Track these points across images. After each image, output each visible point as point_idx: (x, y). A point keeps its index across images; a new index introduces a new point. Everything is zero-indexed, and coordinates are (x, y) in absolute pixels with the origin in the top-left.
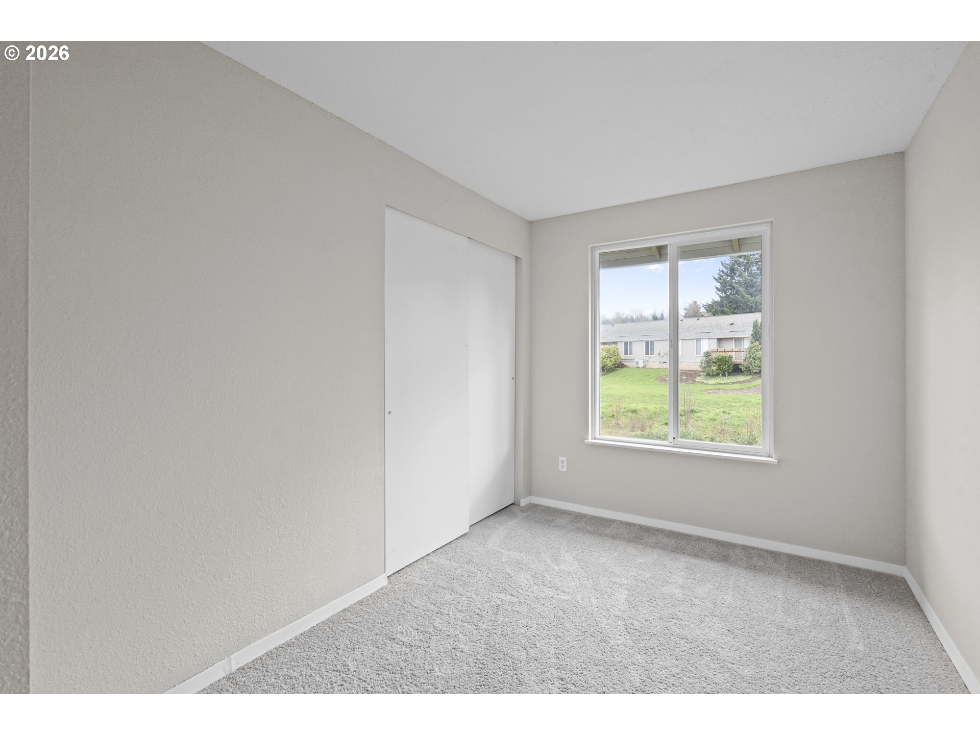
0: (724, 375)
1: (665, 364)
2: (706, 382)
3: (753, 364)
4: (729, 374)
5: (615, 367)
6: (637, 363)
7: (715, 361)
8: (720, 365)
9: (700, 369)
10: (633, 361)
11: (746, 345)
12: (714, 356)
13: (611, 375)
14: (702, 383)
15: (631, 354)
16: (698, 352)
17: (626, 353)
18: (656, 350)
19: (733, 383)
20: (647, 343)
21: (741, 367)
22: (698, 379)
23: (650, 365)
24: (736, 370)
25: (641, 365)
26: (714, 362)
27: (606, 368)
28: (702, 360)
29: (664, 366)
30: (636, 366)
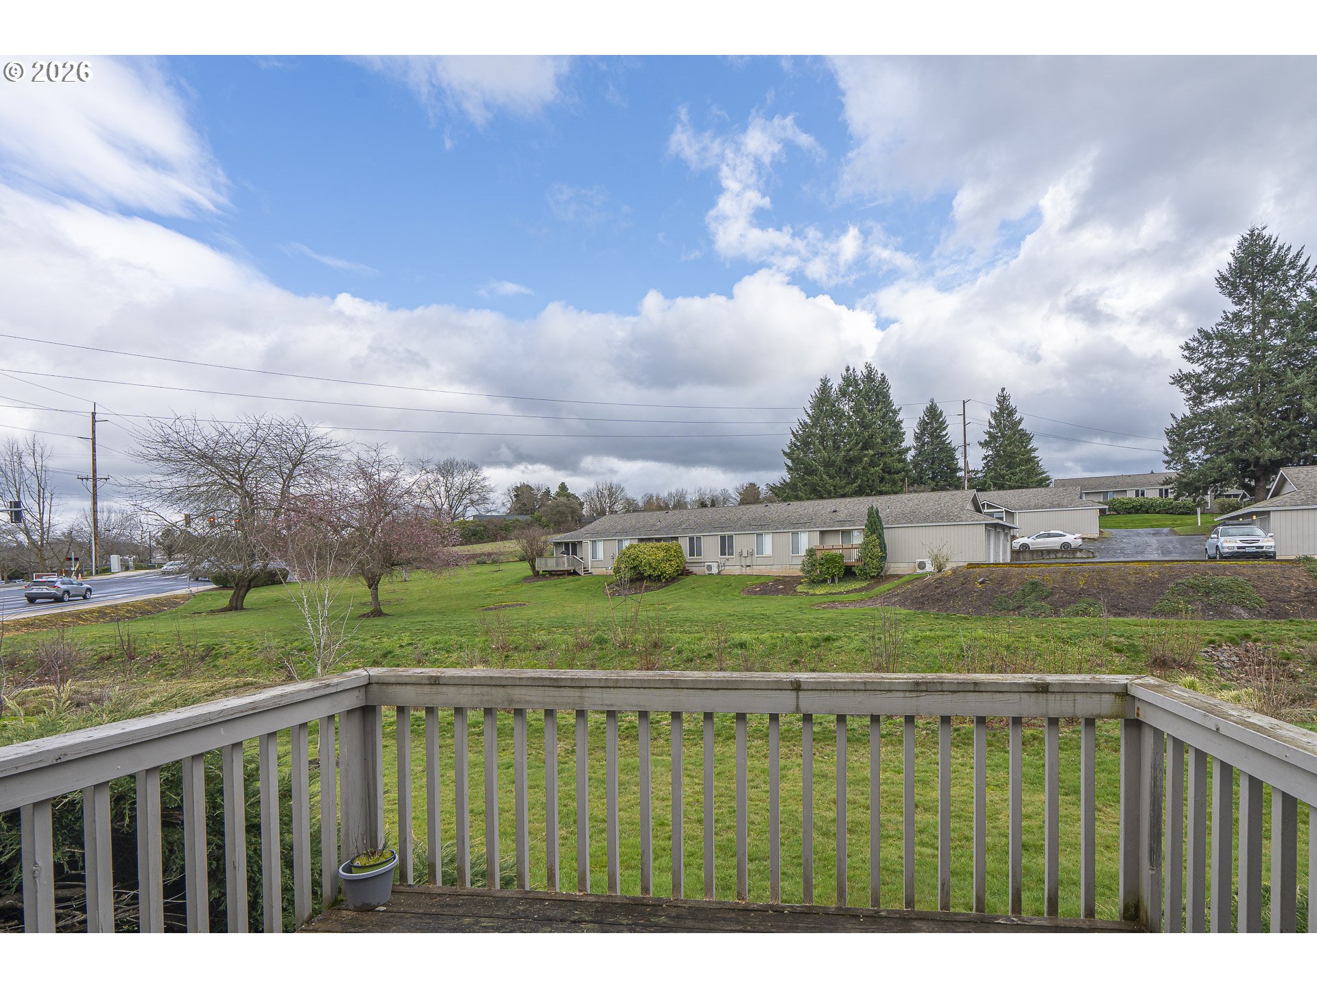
0: (833, 581)
1: (748, 568)
2: (811, 591)
3: (871, 565)
4: (840, 580)
5: (678, 575)
6: (709, 568)
7: (822, 562)
8: (828, 568)
9: (801, 574)
10: (703, 564)
11: (858, 539)
12: (819, 555)
13: (672, 587)
14: (807, 594)
15: (699, 554)
16: (795, 549)
17: (692, 554)
18: (736, 549)
19: (848, 592)
20: (723, 538)
21: (854, 569)
22: (800, 588)
23: (728, 570)
24: (849, 573)
25: (715, 571)
26: (820, 564)
27: (664, 577)
28: (803, 561)
29: (749, 571)
30: (707, 572)
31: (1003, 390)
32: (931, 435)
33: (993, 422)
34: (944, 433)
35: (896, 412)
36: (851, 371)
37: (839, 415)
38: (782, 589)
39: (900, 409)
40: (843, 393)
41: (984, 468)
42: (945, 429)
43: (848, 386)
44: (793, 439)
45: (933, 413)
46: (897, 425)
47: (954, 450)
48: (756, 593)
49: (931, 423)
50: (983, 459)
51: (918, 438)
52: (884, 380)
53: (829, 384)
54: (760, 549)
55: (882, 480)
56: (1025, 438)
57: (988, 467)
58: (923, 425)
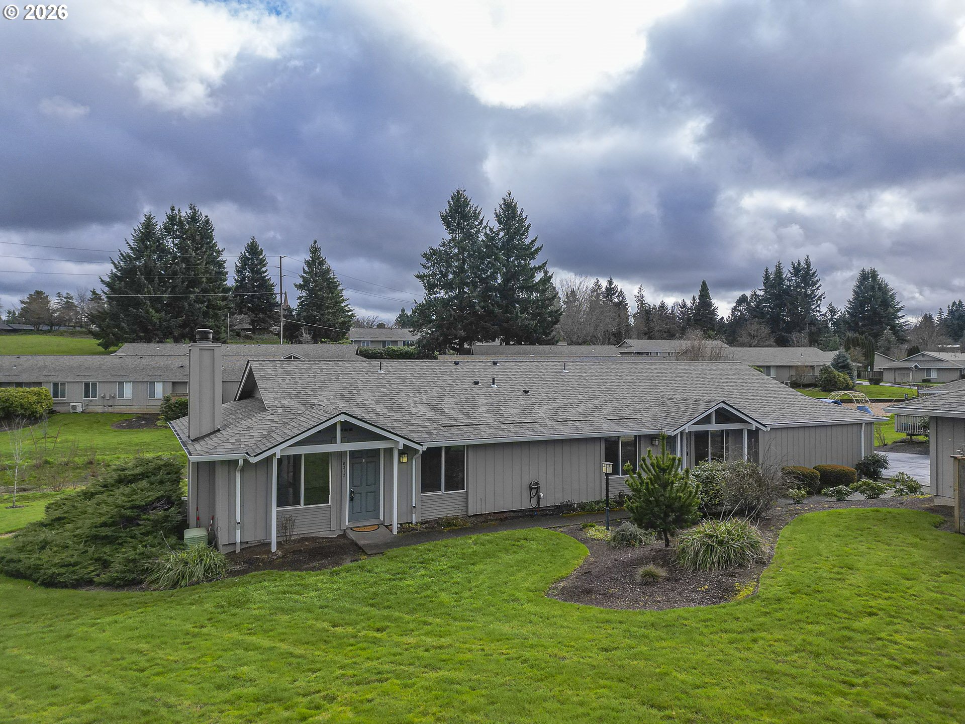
1: (112, 408)
5: (48, 414)
6: (74, 407)
8: (180, 410)
9: (160, 413)
10: (67, 404)
12: (174, 401)
14: (162, 427)
15: (63, 396)
16: (152, 395)
17: (56, 396)
18: (99, 393)
20: (87, 384)
22: (159, 423)
23: (91, 409)
25: (79, 409)
26: (175, 406)
27: (36, 416)
28: (161, 404)
29: (110, 410)
30: (72, 411)
31: (315, 242)
32: (252, 270)
33: (307, 269)
34: (264, 269)
35: (219, 253)
36: (176, 211)
37: (163, 251)
38: (145, 424)
39: (223, 250)
40: (168, 230)
41: (298, 306)
42: (265, 265)
43: (173, 225)
44: (115, 270)
45: (253, 250)
46: (221, 265)
47: (272, 285)
48: (124, 427)
49: (252, 259)
50: (298, 299)
51: (239, 271)
52: (207, 222)
53: (154, 221)
54: (121, 394)
55: (206, 314)
56: (332, 286)
57: (303, 306)
58: (244, 260)
